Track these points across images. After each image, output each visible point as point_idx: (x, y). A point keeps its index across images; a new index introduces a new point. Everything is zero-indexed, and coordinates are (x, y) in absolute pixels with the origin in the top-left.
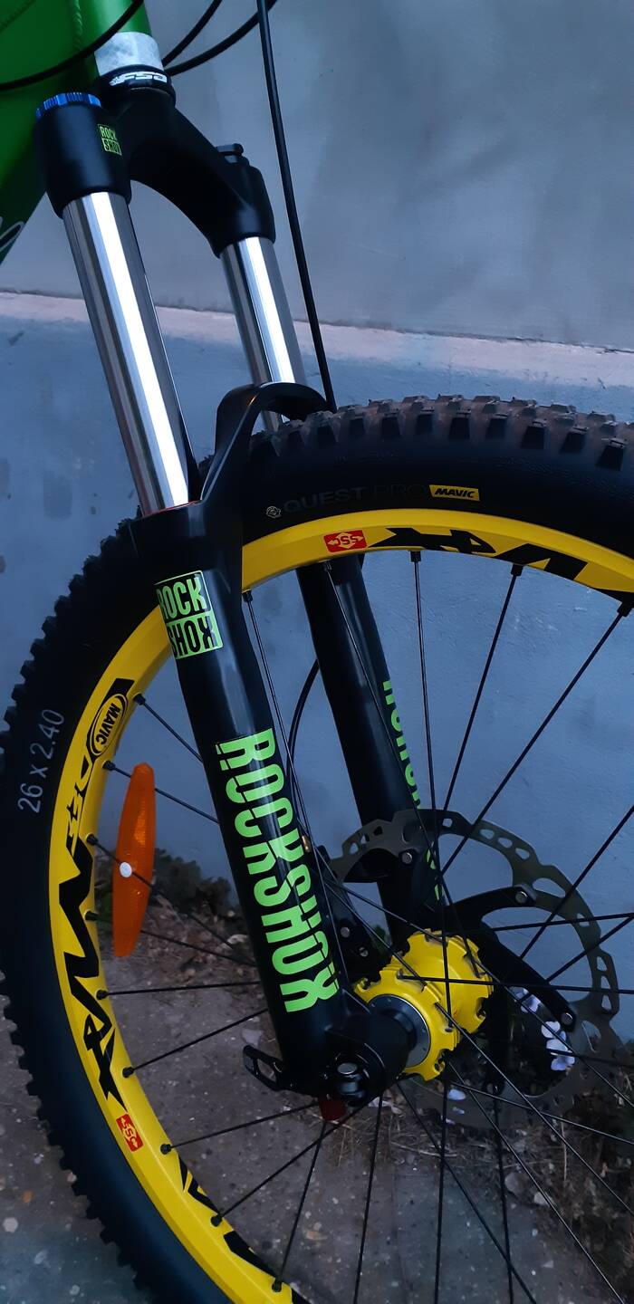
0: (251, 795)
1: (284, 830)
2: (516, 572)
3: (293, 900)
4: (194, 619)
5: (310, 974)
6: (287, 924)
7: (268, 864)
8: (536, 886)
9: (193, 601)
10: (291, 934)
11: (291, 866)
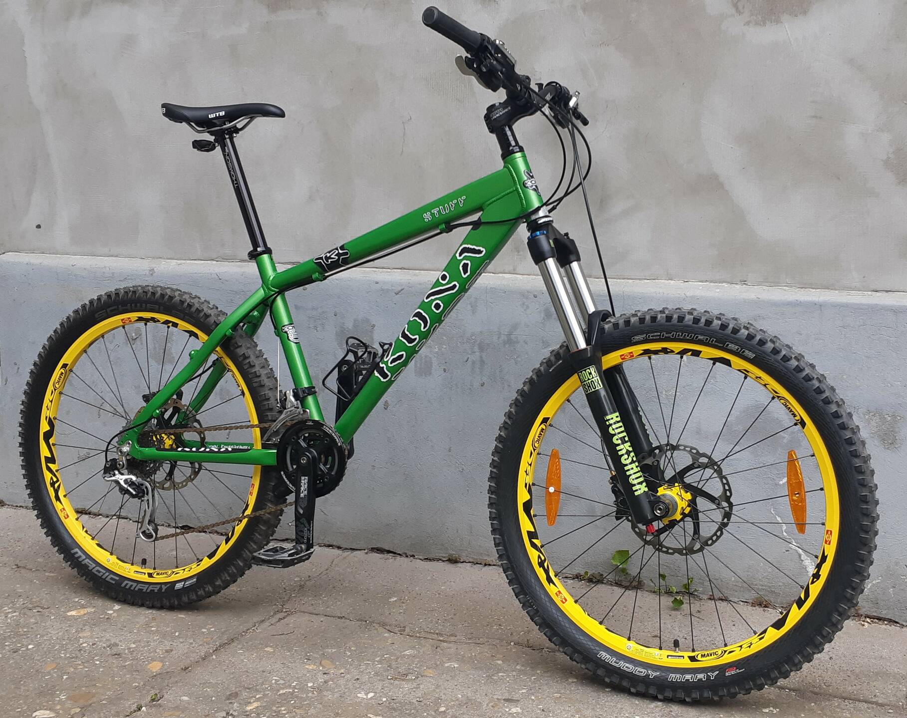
0: (617, 431)
1: (626, 442)
3: (633, 462)
4: (593, 380)
5: (641, 483)
7: (624, 451)
8: (700, 461)
9: (592, 375)
10: (633, 471)
11: (630, 452)
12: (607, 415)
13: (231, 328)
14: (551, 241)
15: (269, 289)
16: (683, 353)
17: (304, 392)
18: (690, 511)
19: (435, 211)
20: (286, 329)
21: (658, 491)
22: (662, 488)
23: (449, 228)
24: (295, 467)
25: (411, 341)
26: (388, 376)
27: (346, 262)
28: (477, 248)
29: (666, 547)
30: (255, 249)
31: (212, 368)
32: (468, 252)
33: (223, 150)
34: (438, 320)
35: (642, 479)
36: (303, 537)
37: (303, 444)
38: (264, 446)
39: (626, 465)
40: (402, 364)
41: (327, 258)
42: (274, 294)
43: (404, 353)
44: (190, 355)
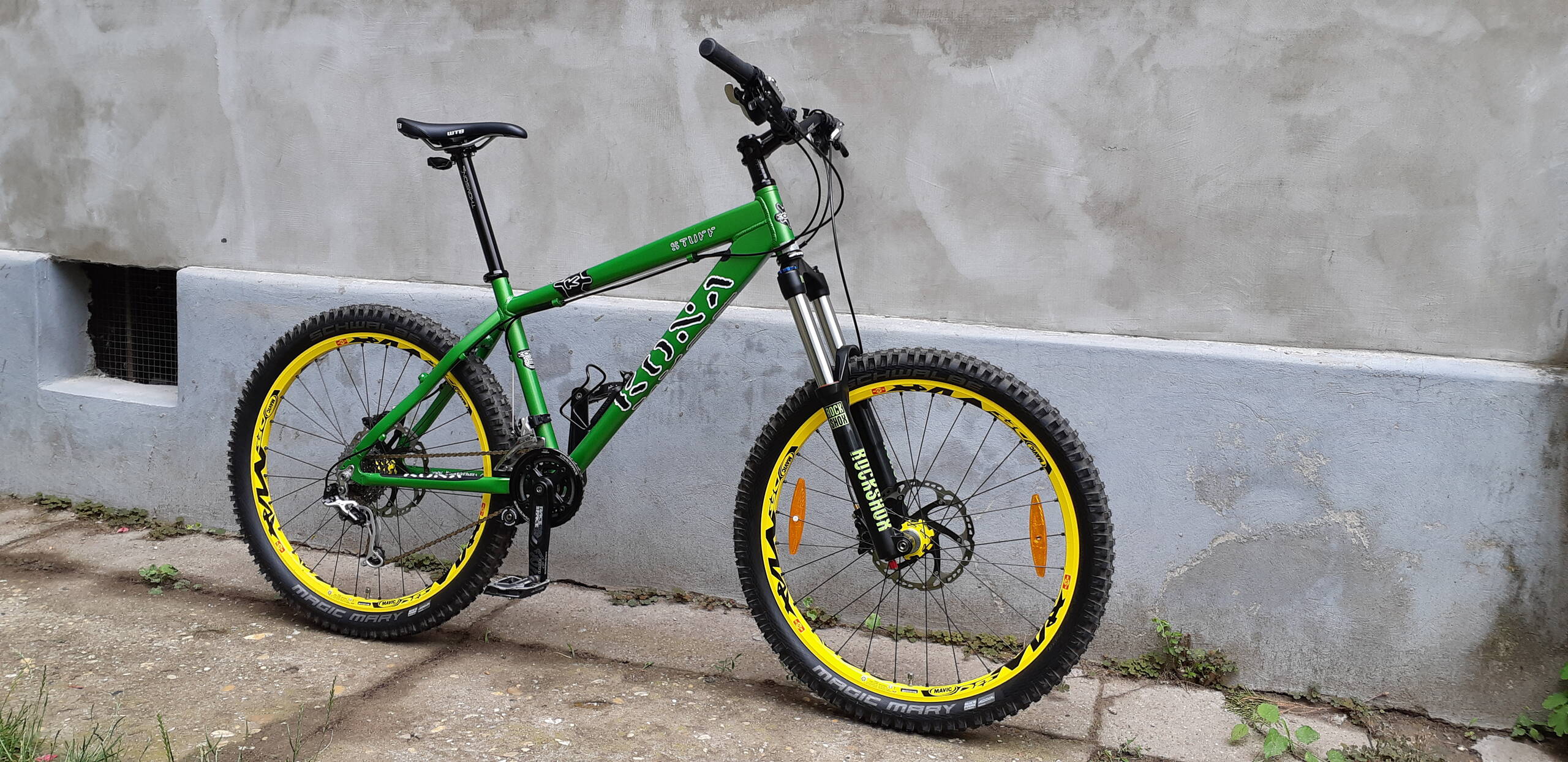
0: (863, 467)
1: (871, 478)
2: (933, 396)
3: (877, 498)
4: (840, 415)
5: (885, 519)
6: (877, 505)
7: (869, 488)
8: (945, 498)
9: (839, 410)
10: (878, 509)
11: (875, 488)
12: (853, 451)
13: (464, 352)
14: (801, 277)
15: (505, 313)
16: (934, 391)
17: (539, 419)
18: (932, 548)
19: (683, 241)
20: (522, 355)
21: (901, 527)
22: (906, 523)
23: (697, 259)
24: (528, 496)
25: (653, 371)
26: (628, 405)
27: (587, 288)
28: (725, 280)
29: (906, 582)
30: (491, 272)
31: (439, 392)
32: (716, 284)
33: (461, 169)
34: (683, 350)
35: (886, 515)
36: (537, 568)
37: (539, 474)
38: (495, 474)
39: (871, 501)
40: (643, 394)
41: (568, 284)
42: (510, 319)
43: (646, 383)
44: (419, 379)
